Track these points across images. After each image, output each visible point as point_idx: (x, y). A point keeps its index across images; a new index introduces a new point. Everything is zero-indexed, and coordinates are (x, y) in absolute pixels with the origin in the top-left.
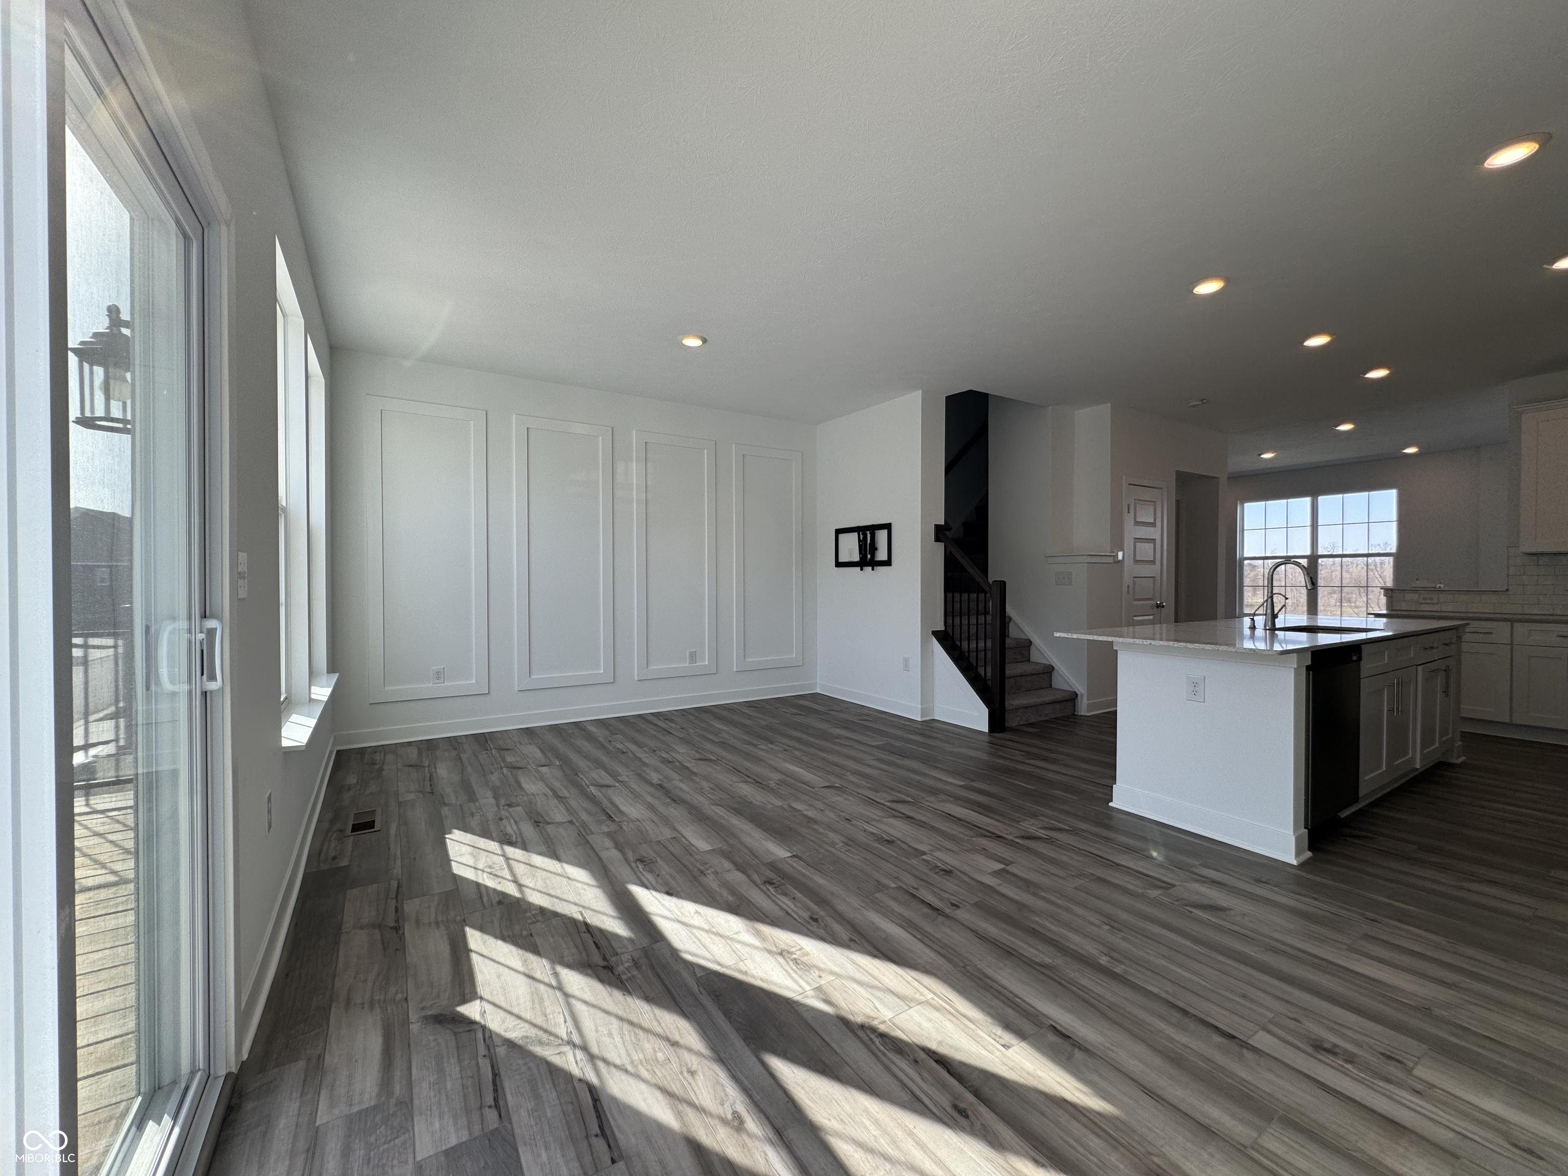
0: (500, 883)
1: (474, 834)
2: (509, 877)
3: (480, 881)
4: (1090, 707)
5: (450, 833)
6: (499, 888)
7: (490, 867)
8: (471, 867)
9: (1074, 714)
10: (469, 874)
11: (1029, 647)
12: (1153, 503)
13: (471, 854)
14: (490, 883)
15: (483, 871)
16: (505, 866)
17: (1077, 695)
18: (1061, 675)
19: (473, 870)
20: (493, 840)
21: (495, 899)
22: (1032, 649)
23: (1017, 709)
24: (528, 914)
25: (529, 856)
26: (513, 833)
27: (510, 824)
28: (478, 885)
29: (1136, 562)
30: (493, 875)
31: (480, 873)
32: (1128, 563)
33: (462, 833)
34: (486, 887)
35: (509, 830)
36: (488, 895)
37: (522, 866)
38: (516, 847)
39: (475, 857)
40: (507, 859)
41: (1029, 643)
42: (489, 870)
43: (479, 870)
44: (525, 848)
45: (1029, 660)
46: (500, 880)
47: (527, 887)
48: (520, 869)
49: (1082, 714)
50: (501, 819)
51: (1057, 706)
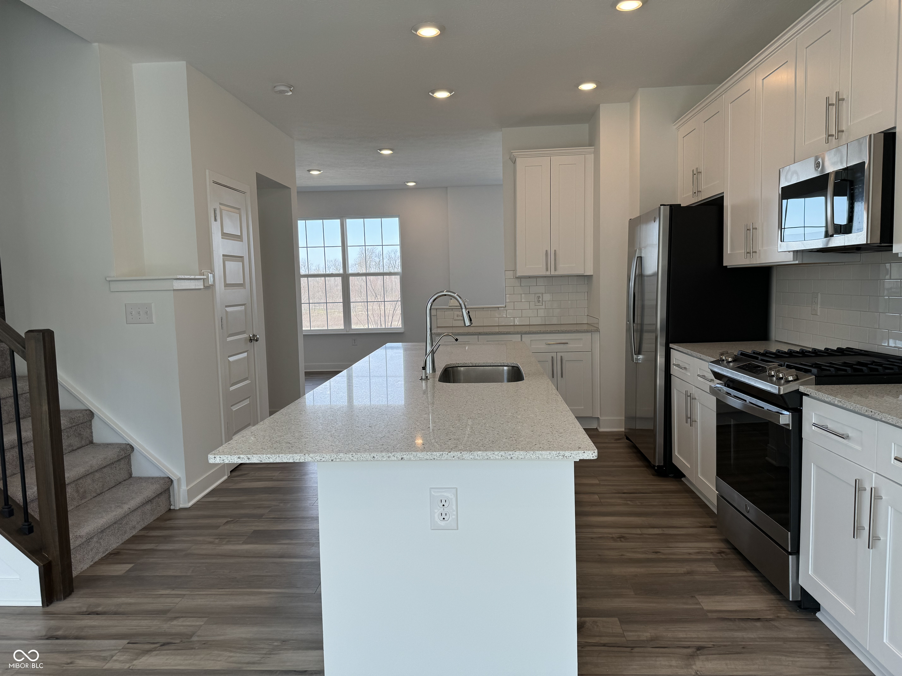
4: (191, 494)
9: (170, 509)
11: (91, 421)
12: (237, 211)
17: (172, 481)
18: (145, 457)
22: (95, 423)
23: (89, 539)
29: (227, 285)
32: (219, 287)
41: (91, 414)
45: (91, 442)
49: (182, 506)
51: (148, 507)
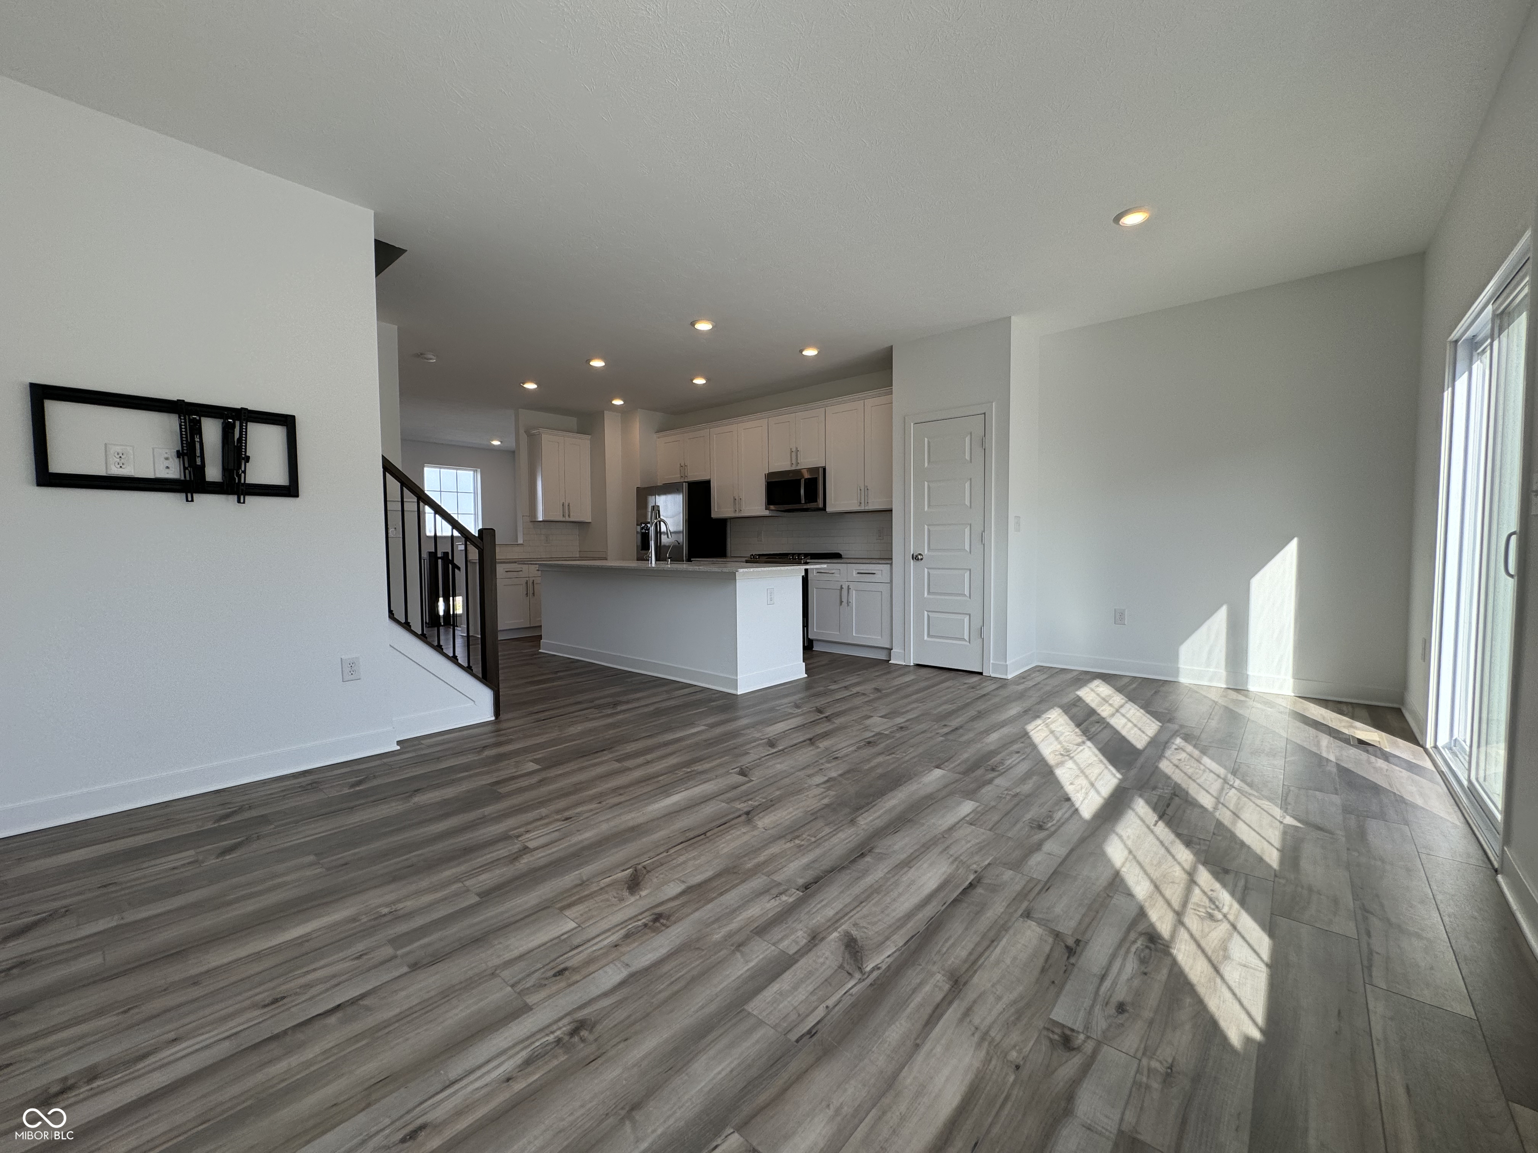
0: (1212, 890)
1: (1200, 1003)
2: (1197, 891)
3: (1236, 906)
5: (1248, 1040)
6: (1217, 886)
7: (1211, 917)
8: (1240, 933)
10: (1247, 923)
13: (1226, 957)
14: (1225, 897)
15: (1225, 916)
16: (1190, 906)
19: (1239, 926)
20: (1175, 962)
21: (1230, 878)
24: (1204, 848)
25: (1145, 900)
26: (1131, 956)
27: (1114, 983)
28: (1242, 903)
30: (1214, 903)
31: (1231, 917)
33: (1223, 1024)
34: (1233, 894)
35: (1131, 966)
36: (1235, 886)
37: (1168, 893)
38: (1152, 926)
39: (1224, 947)
40: (1179, 916)
42: (1216, 913)
43: (1229, 922)
44: (1142, 913)
46: (1210, 893)
47: (1184, 869)
48: (1174, 893)
50: (1121, 1008)
